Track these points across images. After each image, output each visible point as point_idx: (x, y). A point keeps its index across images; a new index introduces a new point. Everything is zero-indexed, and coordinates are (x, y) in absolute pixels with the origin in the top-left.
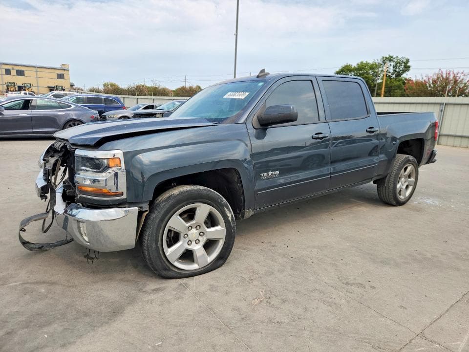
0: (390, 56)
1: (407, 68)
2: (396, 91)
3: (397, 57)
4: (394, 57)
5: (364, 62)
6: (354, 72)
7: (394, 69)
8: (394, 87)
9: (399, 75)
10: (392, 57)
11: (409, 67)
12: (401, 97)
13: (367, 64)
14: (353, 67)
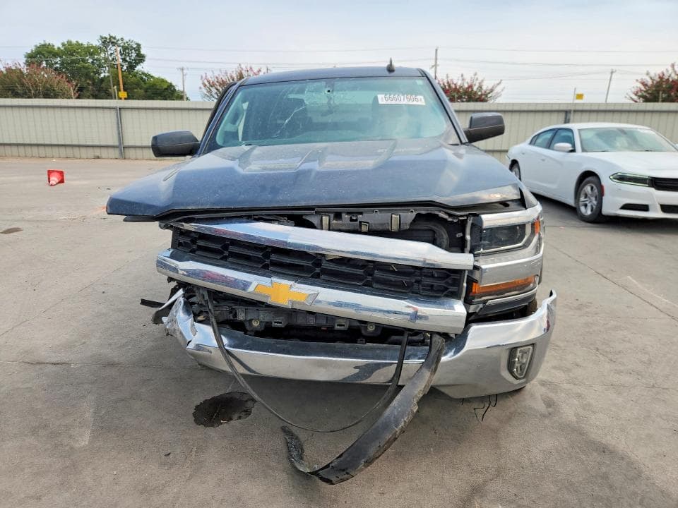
0: (111, 37)
1: (140, 58)
2: (135, 90)
3: (122, 39)
4: (117, 38)
5: (74, 41)
6: (60, 57)
7: (123, 56)
8: (131, 85)
9: (132, 67)
10: (115, 38)
11: (143, 56)
12: (143, 99)
13: (79, 45)
14: (56, 47)
